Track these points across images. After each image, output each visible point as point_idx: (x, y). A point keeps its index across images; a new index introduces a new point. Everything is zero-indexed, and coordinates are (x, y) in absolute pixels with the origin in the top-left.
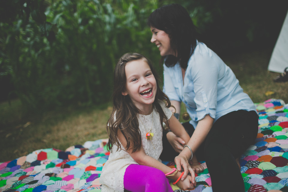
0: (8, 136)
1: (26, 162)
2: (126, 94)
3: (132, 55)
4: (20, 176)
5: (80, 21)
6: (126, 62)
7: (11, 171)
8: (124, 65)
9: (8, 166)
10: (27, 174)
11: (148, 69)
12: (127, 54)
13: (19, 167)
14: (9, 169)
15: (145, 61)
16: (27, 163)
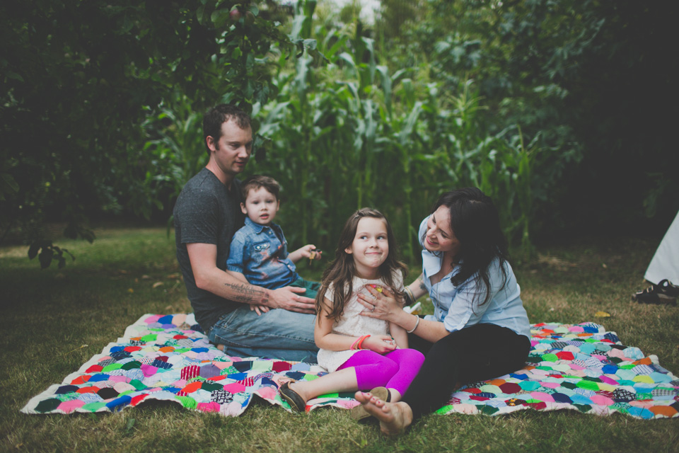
0: (156, 285)
1: (184, 323)
2: (350, 252)
3: (372, 211)
4: (175, 334)
5: (317, 115)
6: (362, 215)
7: (162, 327)
8: (358, 219)
9: (160, 321)
10: (185, 335)
11: (383, 231)
12: (366, 208)
13: (175, 326)
14: (160, 325)
15: (384, 223)
16: (185, 325)
